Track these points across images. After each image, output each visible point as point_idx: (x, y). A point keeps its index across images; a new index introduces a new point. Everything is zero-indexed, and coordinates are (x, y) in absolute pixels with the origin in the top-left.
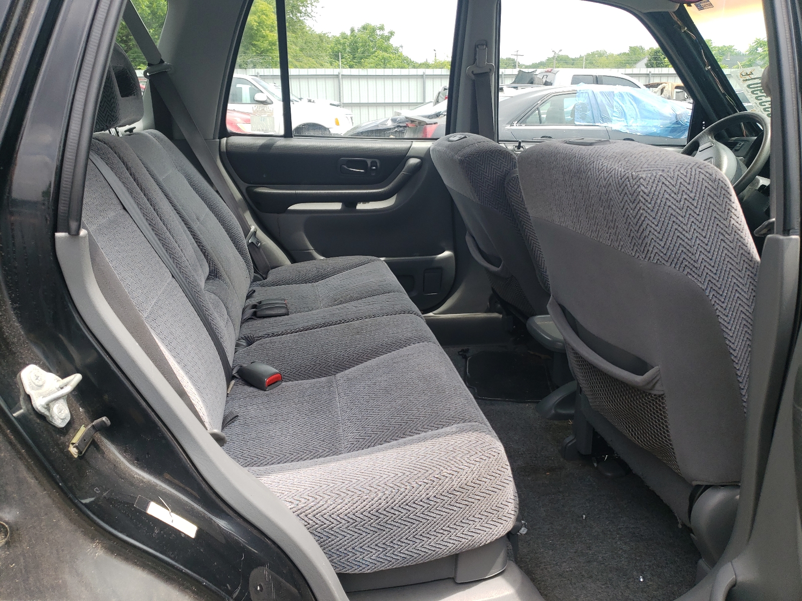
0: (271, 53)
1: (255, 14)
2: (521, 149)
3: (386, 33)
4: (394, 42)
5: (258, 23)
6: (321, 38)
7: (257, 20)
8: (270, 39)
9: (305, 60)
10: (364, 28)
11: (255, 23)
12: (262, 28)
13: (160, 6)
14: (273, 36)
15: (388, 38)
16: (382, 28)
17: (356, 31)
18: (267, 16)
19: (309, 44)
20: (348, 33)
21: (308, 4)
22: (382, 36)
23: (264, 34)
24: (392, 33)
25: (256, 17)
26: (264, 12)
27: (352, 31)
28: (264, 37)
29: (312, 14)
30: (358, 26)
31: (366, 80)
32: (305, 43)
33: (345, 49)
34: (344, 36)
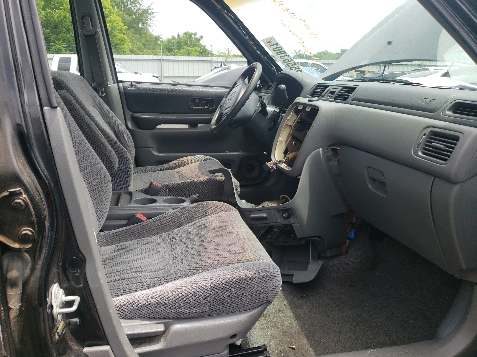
0: (120, 45)
1: (110, 23)
2: (133, 87)
3: (198, 37)
4: (202, 42)
5: (111, 27)
6: (157, 39)
7: (111, 26)
8: (119, 38)
9: (145, 50)
10: (185, 34)
11: (110, 28)
12: (115, 31)
13: (52, 16)
14: (121, 36)
15: (199, 40)
16: (195, 34)
17: (181, 36)
18: (117, 23)
19: (148, 42)
20: (176, 37)
21: (149, 19)
22: (196, 39)
23: (115, 34)
24: (201, 37)
25: (110, 24)
26: (115, 21)
27: (179, 35)
28: (115, 36)
29: (151, 24)
30: (182, 33)
31: (177, 62)
32: (146, 41)
33: (173, 46)
34: (173, 38)
